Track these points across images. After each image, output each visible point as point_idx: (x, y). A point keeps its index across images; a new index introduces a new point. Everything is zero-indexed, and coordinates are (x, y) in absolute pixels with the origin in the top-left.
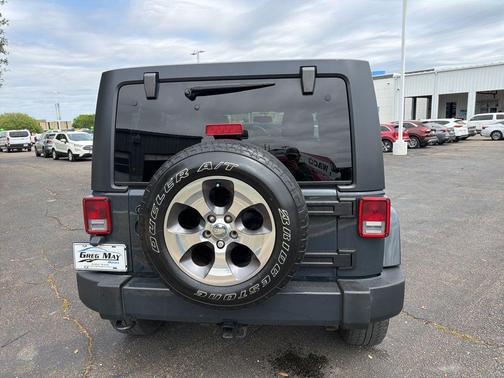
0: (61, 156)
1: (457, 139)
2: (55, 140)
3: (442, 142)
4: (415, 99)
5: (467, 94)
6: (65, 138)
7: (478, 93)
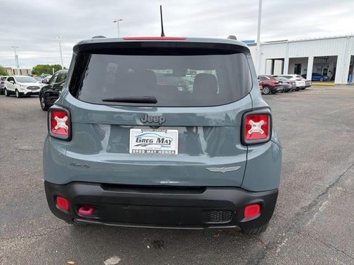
0: (11, 94)
1: (298, 89)
2: (6, 81)
3: (287, 90)
4: (273, 60)
5: (308, 58)
6: (13, 80)
7: (315, 58)
